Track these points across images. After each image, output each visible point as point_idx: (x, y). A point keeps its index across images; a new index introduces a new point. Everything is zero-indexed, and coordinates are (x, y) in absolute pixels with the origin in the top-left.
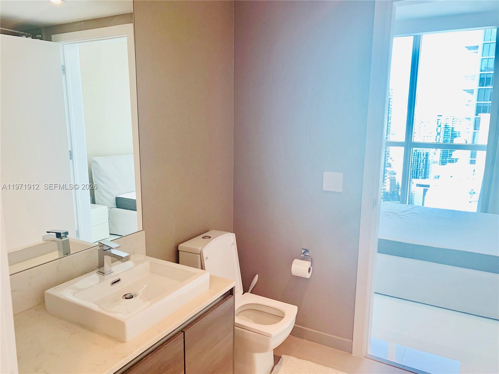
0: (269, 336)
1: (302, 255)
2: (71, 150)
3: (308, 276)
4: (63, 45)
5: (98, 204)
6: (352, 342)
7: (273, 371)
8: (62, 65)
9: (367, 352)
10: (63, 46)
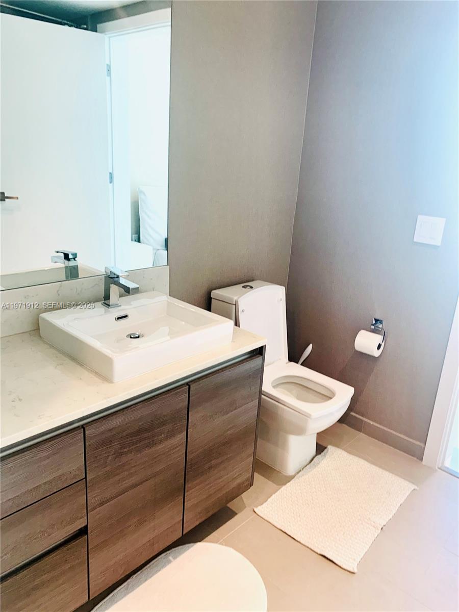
0: (307, 416)
1: (373, 327)
2: (112, 172)
3: (377, 353)
4: (110, 37)
5: (143, 243)
6: (423, 446)
7: (312, 462)
8: (107, 65)
9: (443, 463)
10: (110, 40)
